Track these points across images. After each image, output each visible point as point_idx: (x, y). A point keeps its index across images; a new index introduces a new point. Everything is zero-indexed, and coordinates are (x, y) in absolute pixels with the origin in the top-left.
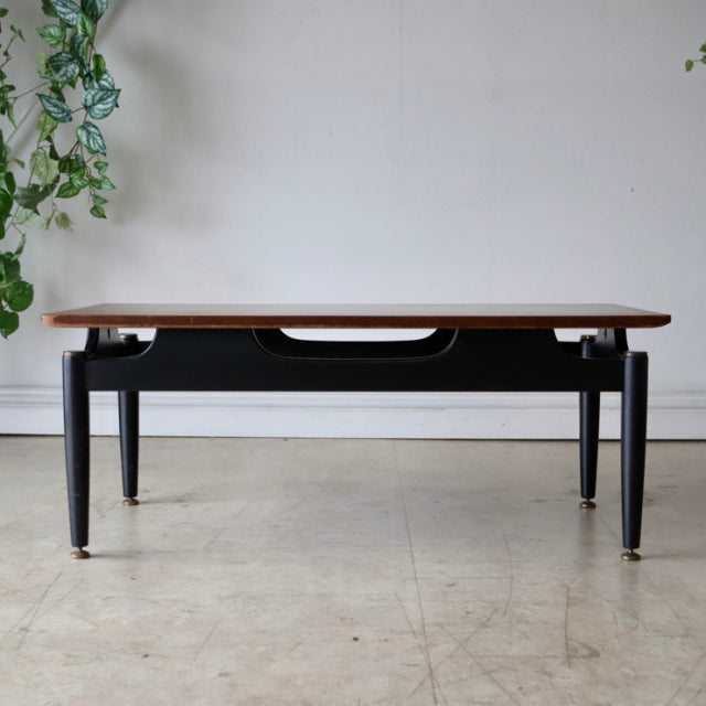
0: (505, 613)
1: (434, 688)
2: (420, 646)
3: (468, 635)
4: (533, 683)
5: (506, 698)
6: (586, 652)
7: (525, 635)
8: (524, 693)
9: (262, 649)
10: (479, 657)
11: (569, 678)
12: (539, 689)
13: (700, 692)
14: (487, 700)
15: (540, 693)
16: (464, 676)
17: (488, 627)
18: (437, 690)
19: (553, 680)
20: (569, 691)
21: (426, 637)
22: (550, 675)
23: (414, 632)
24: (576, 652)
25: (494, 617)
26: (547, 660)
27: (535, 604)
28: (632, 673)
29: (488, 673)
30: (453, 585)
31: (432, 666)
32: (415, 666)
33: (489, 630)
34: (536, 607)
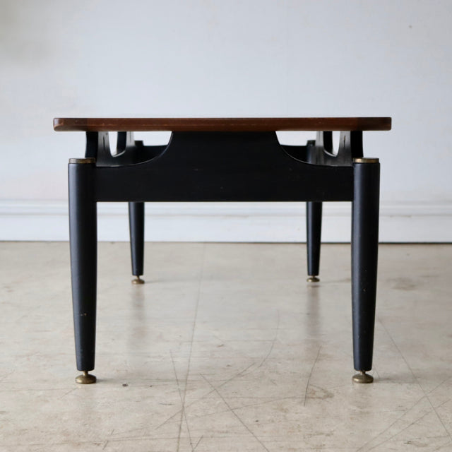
0: (261, 365)
1: (181, 421)
2: (179, 390)
3: (222, 383)
4: (269, 418)
5: (243, 428)
6: (322, 394)
7: (273, 382)
8: (258, 425)
9: (41, 393)
10: (227, 398)
11: (301, 413)
12: (273, 421)
13: (413, 424)
14: (225, 429)
15: (273, 424)
16: (211, 412)
17: (243, 376)
18: (184, 423)
19: (288, 415)
20: (298, 423)
21: (186, 384)
22: (286, 411)
23: (177, 380)
24: (314, 394)
25: (250, 369)
26: (287, 400)
27: (289, 359)
28: (358, 410)
29: (232, 410)
30: (222, 345)
31: (185, 405)
32: (171, 405)
33: (242, 378)
34: (289, 362)
